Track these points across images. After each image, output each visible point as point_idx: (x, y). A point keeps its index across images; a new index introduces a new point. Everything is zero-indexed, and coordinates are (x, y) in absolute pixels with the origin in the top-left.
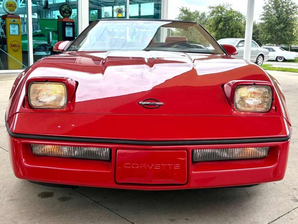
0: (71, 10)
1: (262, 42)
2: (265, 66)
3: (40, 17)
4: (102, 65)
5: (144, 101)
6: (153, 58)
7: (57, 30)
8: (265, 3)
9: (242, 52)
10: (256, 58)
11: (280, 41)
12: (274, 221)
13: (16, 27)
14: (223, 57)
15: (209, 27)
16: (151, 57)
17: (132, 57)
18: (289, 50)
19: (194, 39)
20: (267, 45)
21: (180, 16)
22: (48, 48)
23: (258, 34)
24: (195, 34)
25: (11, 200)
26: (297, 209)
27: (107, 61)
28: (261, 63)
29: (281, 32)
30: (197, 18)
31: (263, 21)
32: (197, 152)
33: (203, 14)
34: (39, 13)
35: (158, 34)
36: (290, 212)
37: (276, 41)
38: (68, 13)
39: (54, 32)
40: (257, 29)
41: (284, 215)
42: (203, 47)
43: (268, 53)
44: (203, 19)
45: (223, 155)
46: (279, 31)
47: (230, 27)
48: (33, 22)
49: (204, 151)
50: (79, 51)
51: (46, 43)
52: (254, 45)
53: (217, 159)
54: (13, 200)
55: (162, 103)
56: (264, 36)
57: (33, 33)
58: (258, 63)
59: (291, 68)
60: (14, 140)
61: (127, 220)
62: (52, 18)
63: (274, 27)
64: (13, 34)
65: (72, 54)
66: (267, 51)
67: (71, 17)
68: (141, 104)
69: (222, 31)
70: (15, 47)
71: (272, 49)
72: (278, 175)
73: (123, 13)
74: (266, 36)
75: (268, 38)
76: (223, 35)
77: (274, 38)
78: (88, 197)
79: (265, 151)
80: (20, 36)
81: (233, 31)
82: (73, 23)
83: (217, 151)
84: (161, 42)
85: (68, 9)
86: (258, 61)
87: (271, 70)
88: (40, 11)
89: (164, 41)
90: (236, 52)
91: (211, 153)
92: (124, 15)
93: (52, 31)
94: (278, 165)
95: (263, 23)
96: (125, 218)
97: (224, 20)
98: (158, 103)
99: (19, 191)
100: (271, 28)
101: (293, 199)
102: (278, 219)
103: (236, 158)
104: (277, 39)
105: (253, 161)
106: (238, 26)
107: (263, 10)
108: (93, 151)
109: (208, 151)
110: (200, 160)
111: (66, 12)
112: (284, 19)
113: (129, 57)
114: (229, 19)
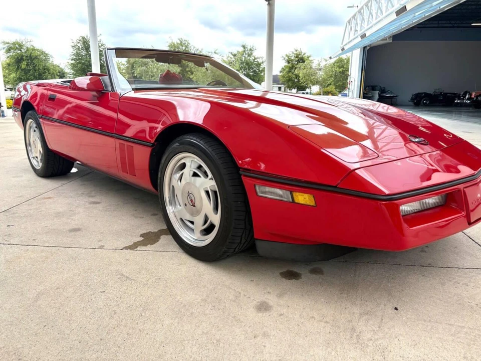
8: (73, 42)
31: (74, 62)
47: (34, 67)
69: (26, 72)
81: (41, 72)
97: (27, 59)
106: (45, 66)
107: (72, 50)
114: (34, 58)
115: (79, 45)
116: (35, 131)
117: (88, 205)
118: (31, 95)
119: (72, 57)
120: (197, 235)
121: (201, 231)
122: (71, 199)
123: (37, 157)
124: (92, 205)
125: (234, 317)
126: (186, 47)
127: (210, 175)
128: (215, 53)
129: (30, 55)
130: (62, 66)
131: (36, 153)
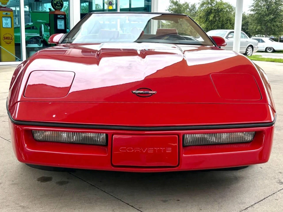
0: (63, 3)
1: (252, 34)
2: (254, 57)
3: (31, 10)
4: (97, 57)
5: (138, 90)
6: (145, 50)
7: (49, 23)
9: (232, 43)
10: (246, 49)
11: (269, 32)
12: (260, 201)
13: (9, 20)
14: (212, 48)
15: (199, 18)
16: (143, 49)
17: (123, 49)
18: (279, 41)
19: (185, 31)
20: (257, 36)
21: (170, 7)
22: (40, 40)
23: (247, 25)
24: (185, 26)
25: (12, 184)
26: (282, 190)
27: (101, 53)
28: (250, 54)
29: (270, 23)
30: (187, 10)
31: (252, 13)
32: (188, 137)
33: (193, 6)
34: (30, 5)
35: (148, 26)
36: (276, 194)
37: (266, 32)
38: (60, 6)
39: (46, 24)
40: (247, 20)
41: (270, 196)
42: (193, 39)
43: (258, 44)
44: (193, 10)
45: (211, 139)
46: (268, 22)
47: (219, 19)
48: (25, 15)
49: (194, 136)
50: (73, 43)
51: (39, 35)
52: (243, 36)
53: (206, 143)
54: (14, 184)
55: (154, 92)
56: (253, 27)
57: (25, 26)
58: (248, 54)
59: (280, 59)
60: (16, 127)
61: (122, 201)
62: (43, 11)
63: (264, 18)
64: (6, 27)
65: (66, 46)
66: (256, 42)
67: (63, 10)
68: (134, 93)
69: (212, 23)
70: (8, 39)
71: (261, 40)
72: (263, 158)
73: (113, 5)
74: (255, 27)
75: (258, 29)
76: (213, 26)
77: (263, 29)
78: (84, 181)
79: (251, 136)
80: (13, 28)
81: (224, 23)
82: (65, 15)
83: (206, 136)
84: (151, 34)
85: (59, 2)
86: (247, 52)
87: (260, 61)
88: (31, 3)
89: (155, 33)
90: (225, 44)
91: (201, 138)
92: (114, 8)
93: (44, 24)
94: (263, 149)
95: (253, 15)
96: (120, 200)
98: (150, 92)
99: (19, 176)
100: (260, 19)
101: (278, 181)
102: (264, 199)
103: (224, 142)
104: (267, 30)
105: (240, 145)
106: (228, 17)
108: (90, 136)
109: (198, 136)
110: (190, 144)
111: (58, 4)
112: (273, 10)
113: (120, 49)
114: (220, 11)
119: (251, 8)
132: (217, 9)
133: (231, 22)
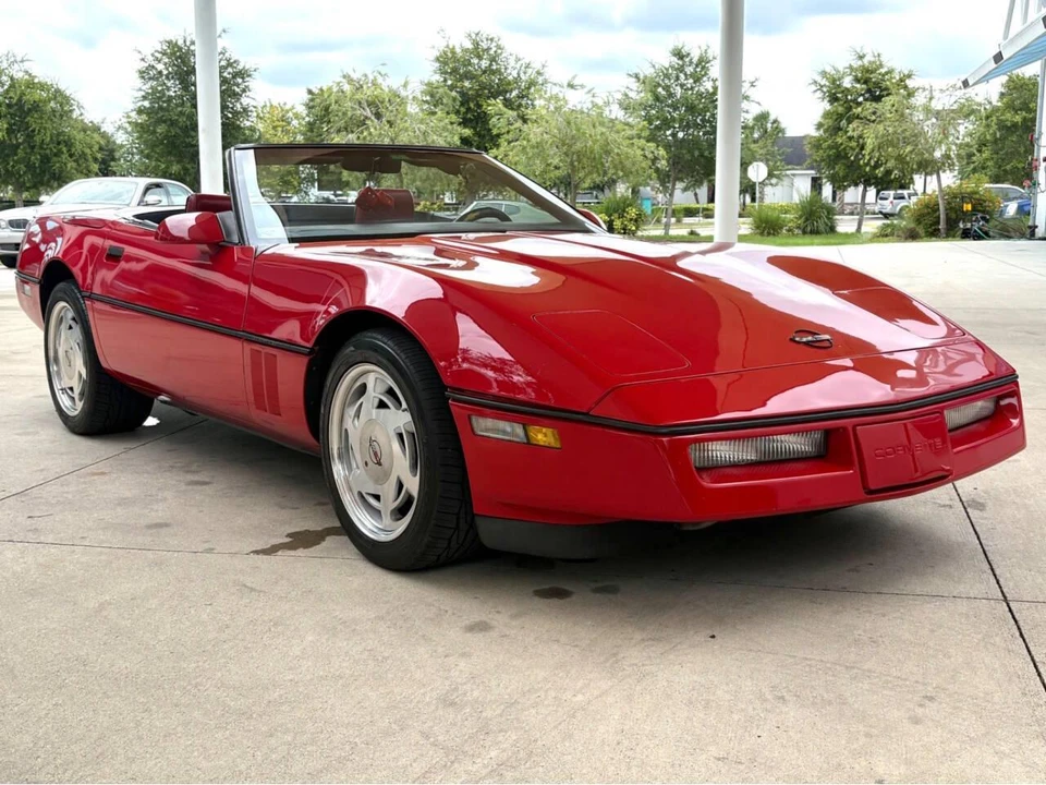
8: (143, 60)
47: (29, 137)
63: (187, 136)
69: (6, 152)
75: (174, 174)
77: (190, 174)
81: (48, 152)
95: (147, 125)
97: (9, 113)
100: (175, 141)
107: (139, 83)
114: (30, 110)
115: (160, 67)
116: (70, 328)
117: (184, 487)
118: (64, 247)
119: (139, 104)
120: (387, 520)
121: (392, 512)
122: (145, 475)
123: (71, 389)
124: (190, 487)
125: (424, 636)
126: (493, 60)
127: (404, 405)
128: (571, 86)
129: (20, 100)
130: (108, 128)
131: (71, 378)
132: (16, 104)
133: (73, 150)
